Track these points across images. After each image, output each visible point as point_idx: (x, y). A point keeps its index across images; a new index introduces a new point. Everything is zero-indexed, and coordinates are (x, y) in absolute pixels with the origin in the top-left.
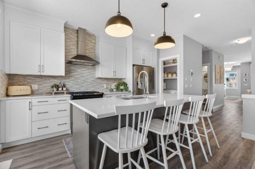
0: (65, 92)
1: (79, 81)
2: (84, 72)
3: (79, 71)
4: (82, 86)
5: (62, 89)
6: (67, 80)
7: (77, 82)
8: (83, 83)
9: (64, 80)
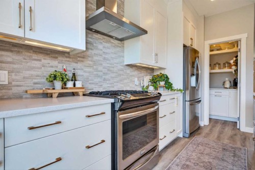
0: (81, 92)
1: (100, 68)
2: (108, 51)
3: (100, 47)
4: (105, 80)
5: (74, 85)
6: (79, 65)
7: (97, 70)
8: (107, 74)
9: (74, 65)
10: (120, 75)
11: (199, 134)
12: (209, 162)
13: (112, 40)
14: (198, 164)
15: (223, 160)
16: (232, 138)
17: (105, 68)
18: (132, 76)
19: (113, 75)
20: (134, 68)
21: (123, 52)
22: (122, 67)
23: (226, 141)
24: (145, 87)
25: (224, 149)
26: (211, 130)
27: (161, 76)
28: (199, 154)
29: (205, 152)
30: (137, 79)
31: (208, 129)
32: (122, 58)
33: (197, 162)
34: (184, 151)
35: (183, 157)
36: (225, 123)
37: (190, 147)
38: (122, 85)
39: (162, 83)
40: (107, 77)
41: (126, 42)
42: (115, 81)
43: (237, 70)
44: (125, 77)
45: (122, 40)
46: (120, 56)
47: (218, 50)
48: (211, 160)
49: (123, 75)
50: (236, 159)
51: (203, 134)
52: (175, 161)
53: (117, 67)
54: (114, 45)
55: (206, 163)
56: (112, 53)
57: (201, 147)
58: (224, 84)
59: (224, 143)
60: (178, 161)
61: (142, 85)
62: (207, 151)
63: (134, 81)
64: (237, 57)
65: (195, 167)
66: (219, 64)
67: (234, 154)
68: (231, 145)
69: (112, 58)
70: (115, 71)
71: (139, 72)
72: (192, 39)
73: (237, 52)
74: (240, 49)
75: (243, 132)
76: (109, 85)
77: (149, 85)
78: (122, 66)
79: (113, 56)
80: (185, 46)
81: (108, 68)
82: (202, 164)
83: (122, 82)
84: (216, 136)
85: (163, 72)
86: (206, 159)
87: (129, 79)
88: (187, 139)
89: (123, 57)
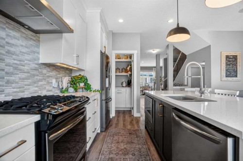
1: (2, 65)
2: (15, 42)
10: (34, 75)
11: (111, 126)
12: (125, 148)
13: (22, 29)
14: (118, 153)
15: (132, 143)
16: (131, 123)
17: (10, 66)
18: (49, 77)
19: (24, 75)
20: (52, 68)
21: (38, 47)
22: (37, 66)
23: (129, 127)
24: (64, 89)
25: (130, 133)
26: (118, 120)
27: (81, 78)
28: (117, 144)
29: (120, 141)
30: (55, 80)
31: (116, 119)
32: (36, 55)
33: (117, 152)
34: (105, 146)
35: (106, 152)
36: (124, 112)
37: (109, 140)
38: (37, 89)
39: (82, 85)
40: (12, 78)
41: (42, 36)
42: (26, 83)
43: (131, 74)
44: (41, 78)
45: (37, 32)
46: (34, 52)
47: (118, 58)
48: (125, 146)
49: (37, 75)
50: (138, 139)
51: (114, 125)
52: (101, 158)
53: (29, 64)
54: (24, 35)
55: (123, 150)
56: (22, 46)
57: (116, 138)
58: (122, 84)
59: (129, 128)
60: (103, 157)
61: (61, 87)
62: (121, 139)
63: (52, 83)
64: (131, 65)
65: (117, 157)
66: (119, 69)
67: (136, 135)
68: (132, 129)
69: (21, 52)
70: (26, 70)
71: (57, 73)
72: (105, 47)
73: (131, 62)
74: (133, 61)
75: (136, 117)
76: (15, 90)
77: (68, 86)
78: (37, 64)
79: (24, 50)
80: (101, 52)
81: (15, 66)
82: (121, 152)
83: (36, 85)
84: (122, 125)
85: (82, 73)
86: (122, 146)
87: (45, 80)
88: (104, 133)
89: (38, 53)
